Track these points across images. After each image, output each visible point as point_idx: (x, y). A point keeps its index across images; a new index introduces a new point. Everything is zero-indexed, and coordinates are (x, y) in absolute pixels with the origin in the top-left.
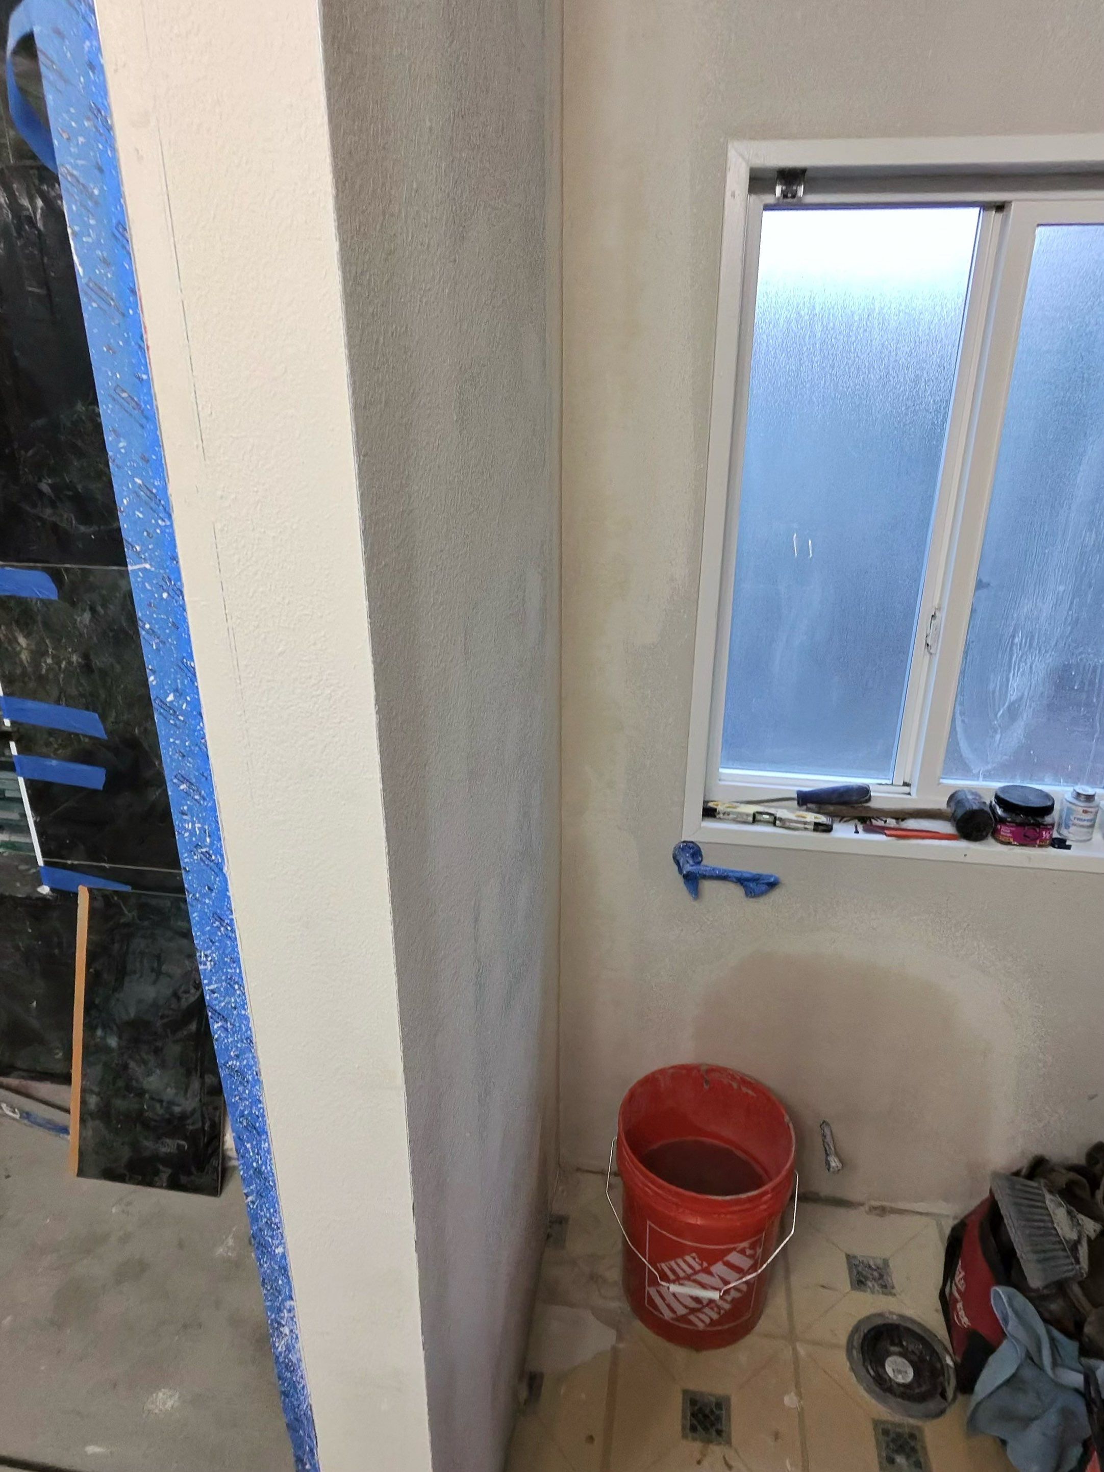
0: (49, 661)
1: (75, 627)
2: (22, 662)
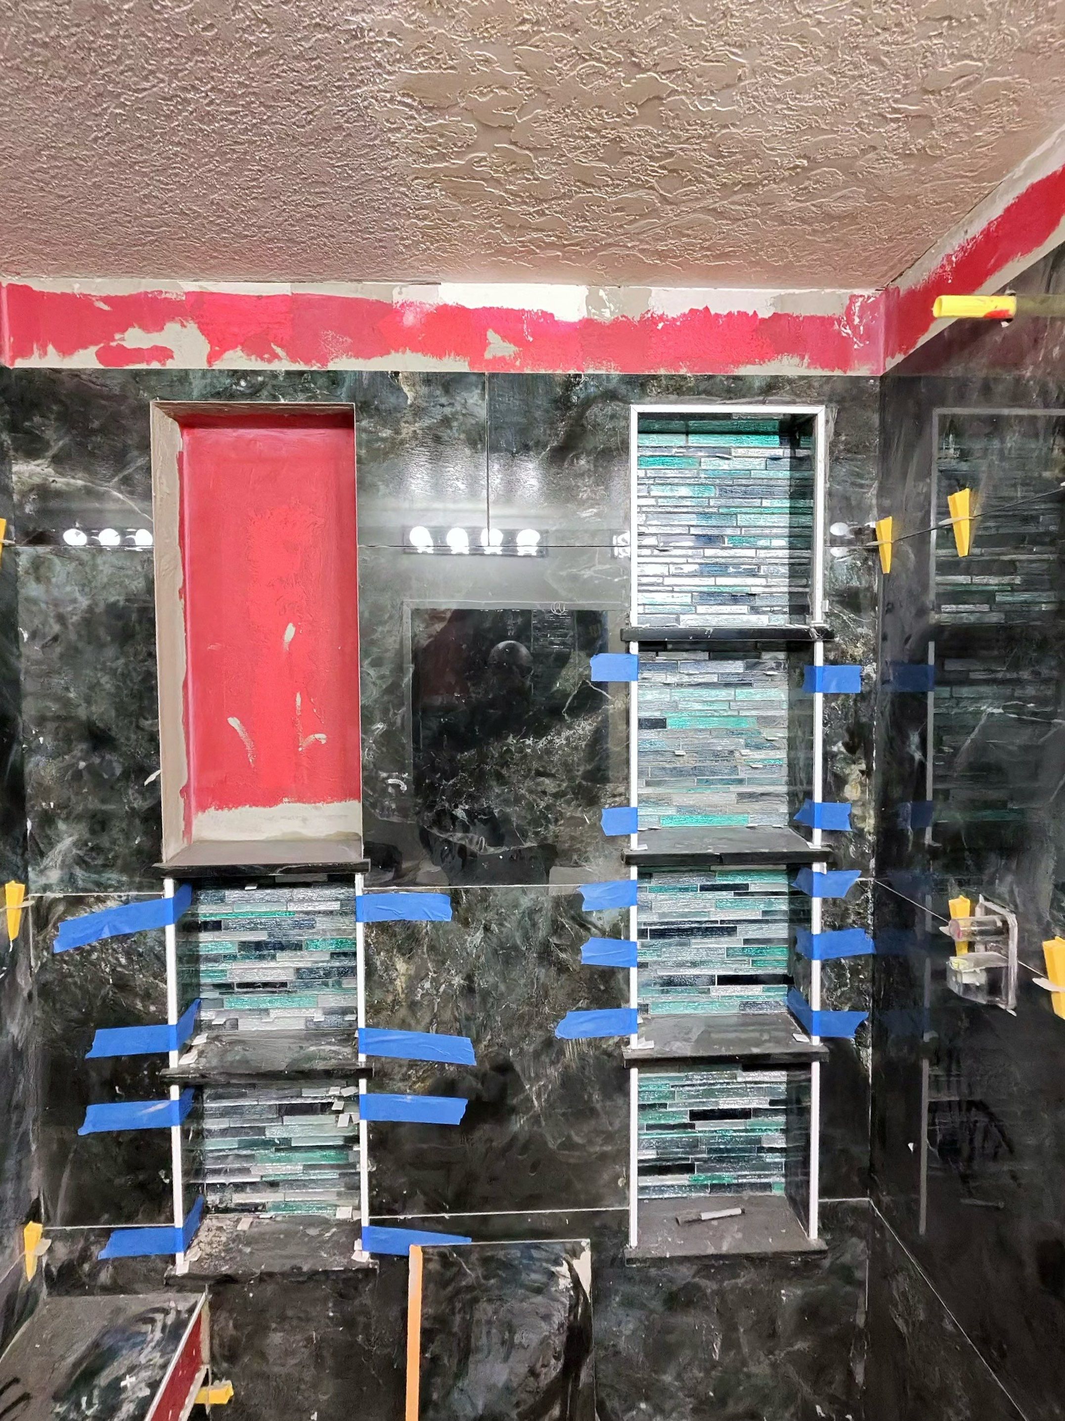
0: (427, 985)
1: (463, 948)
2: (395, 990)
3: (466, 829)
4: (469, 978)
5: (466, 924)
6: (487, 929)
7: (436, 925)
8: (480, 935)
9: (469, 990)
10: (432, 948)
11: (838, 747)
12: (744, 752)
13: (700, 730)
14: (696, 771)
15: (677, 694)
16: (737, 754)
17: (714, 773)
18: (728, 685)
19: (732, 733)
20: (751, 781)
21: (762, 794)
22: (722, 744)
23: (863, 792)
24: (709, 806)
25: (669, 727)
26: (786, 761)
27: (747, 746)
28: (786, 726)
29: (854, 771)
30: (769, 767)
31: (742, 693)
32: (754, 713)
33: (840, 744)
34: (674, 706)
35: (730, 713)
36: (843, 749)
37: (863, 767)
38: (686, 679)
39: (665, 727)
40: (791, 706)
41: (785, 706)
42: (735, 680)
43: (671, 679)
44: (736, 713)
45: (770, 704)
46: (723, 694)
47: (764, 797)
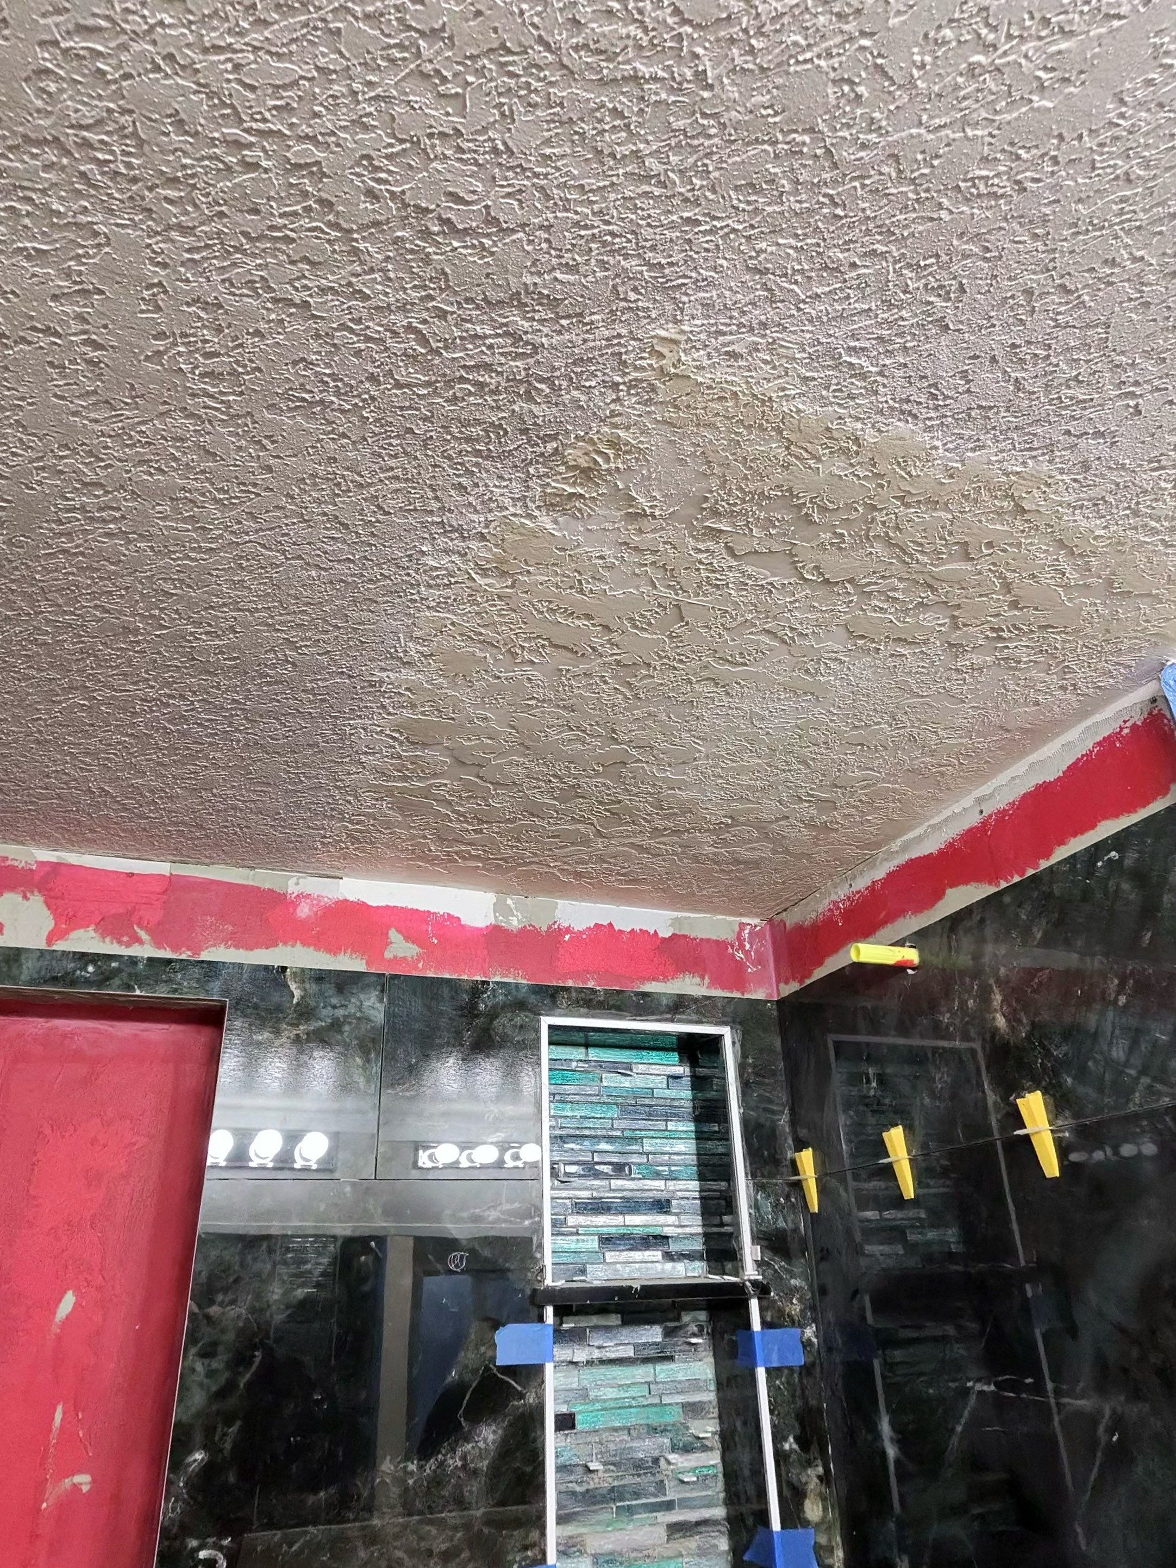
11: (790, 1444)
12: (672, 1457)
13: (616, 1430)
14: (615, 1494)
15: (587, 1377)
16: (662, 1462)
17: (637, 1495)
18: (646, 1360)
19: (654, 1430)
20: (685, 1504)
21: (698, 1523)
22: (645, 1448)
23: (825, 1509)
24: (634, 1550)
25: (579, 1427)
26: (720, 1468)
27: (674, 1449)
28: (716, 1415)
29: (812, 1477)
30: (703, 1480)
31: (663, 1371)
32: (680, 1399)
33: (791, 1439)
34: (583, 1395)
35: (650, 1401)
36: (795, 1446)
37: (820, 1470)
38: (596, 1354)
39: (573, 1427)
40: (720, 1386)
41: (713, 1387)
42: (652, 1353)
43: (581, 1355)
44: (657, 1401)
45: (695, 1385)
46: (641, 1373)
47: (703, 1529)
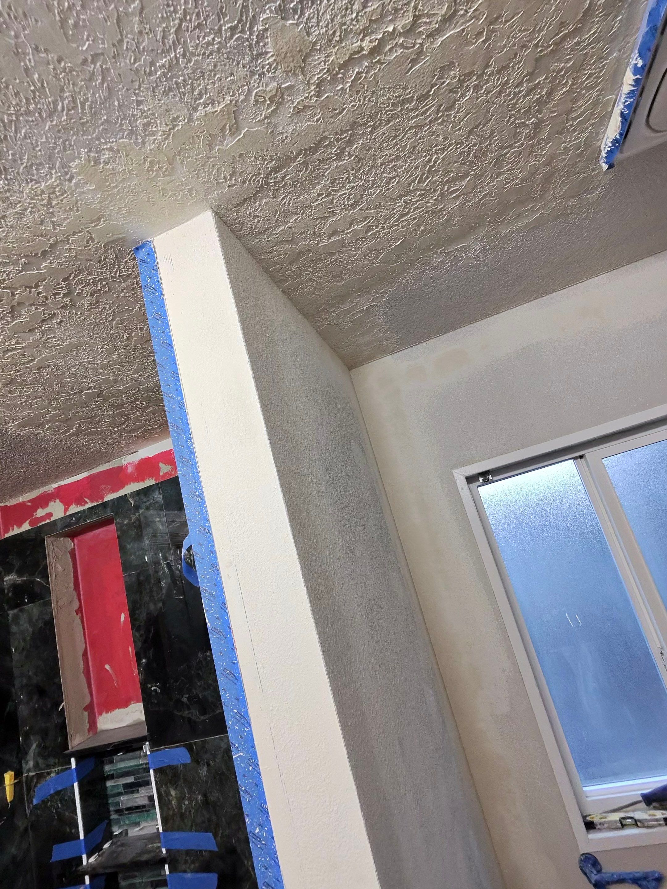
0: (187, 802)
1: (200, 778)
2: (172, 807)
3: (189, 709)
4: (205, 796)
5: (198, 763)
6: (208, 765)
7: (185, 765)
8: (205, 769)
9: (206, 802)
10: (185, 780)
